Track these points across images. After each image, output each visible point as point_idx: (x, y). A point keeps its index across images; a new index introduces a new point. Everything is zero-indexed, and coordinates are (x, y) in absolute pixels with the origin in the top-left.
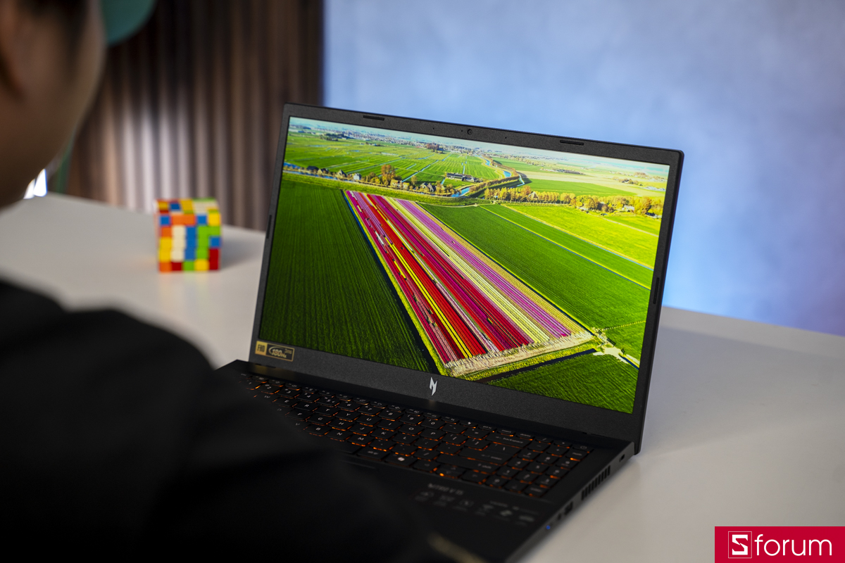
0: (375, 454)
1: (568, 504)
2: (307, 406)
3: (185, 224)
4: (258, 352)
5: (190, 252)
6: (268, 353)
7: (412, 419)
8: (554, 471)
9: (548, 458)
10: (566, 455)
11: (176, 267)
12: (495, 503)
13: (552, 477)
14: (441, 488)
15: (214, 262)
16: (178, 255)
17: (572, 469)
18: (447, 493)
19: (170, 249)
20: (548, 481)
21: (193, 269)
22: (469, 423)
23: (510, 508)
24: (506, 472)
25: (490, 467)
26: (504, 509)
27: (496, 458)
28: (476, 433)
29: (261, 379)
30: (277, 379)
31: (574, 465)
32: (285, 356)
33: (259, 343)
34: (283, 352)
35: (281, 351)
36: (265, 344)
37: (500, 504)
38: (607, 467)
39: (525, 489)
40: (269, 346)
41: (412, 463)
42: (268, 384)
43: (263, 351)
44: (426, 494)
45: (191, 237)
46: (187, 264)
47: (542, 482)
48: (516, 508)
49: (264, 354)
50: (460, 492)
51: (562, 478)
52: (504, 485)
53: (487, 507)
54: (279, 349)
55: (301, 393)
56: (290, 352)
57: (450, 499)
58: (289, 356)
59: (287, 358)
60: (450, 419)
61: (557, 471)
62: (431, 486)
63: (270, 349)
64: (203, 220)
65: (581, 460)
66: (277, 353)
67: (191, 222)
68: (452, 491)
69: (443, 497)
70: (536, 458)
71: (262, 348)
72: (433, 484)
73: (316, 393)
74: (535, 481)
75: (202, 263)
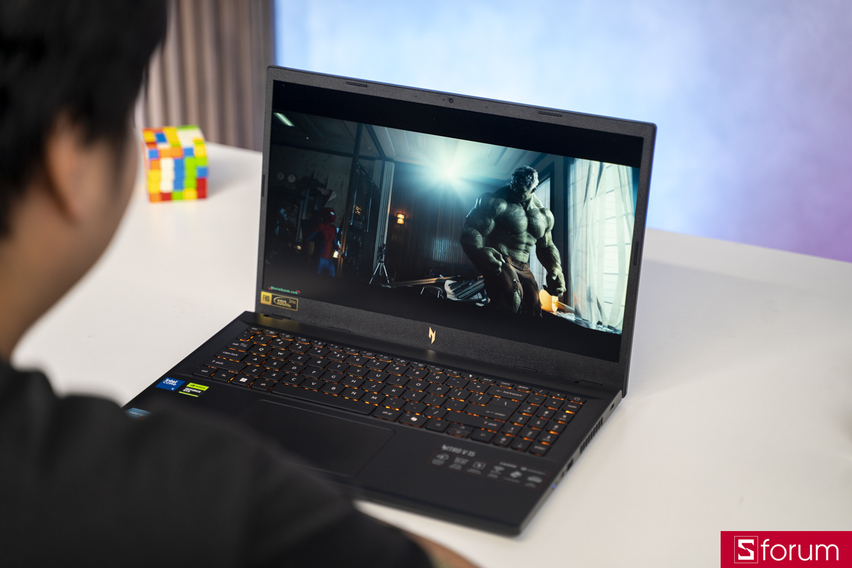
0: (390, 414)
1: (569, 462)
2: (319, 362)
3: (173, 157)
4: (263, 301)
5: (179, 183)
6: (273, 302)
7: (418, 373)
8: (554, 427)
9: (547, 412)
10: (562, 407)
11: (166, 197)
12: (505, 464)
13: (552, 432)
14: (455, 450)
15: (202, 190)
16: (167, 186)
17: (569, 423)
18: (460, 455)
19: (159, 180)
20: (549, 437)
21: (181, 198)
22: (471, 376)
23: (518, 469)
24: (510, 429)
25: (495, 425)
26: (514, 470)
27: (500, 414)
28: (479, 387)
29: (271, 332)
30: (287, 333)
31: (571, 418)
32: (290, 306)
33: (263, 294)
34: (288, 302)
35: (285, 301)
36: (270, 295)
37: (509, 465)
38: (600, 419)
39: (529, 447)
40: (273, 297)
41: (424, 423)
42: (280, 338)
43: (268, 301)
44: (442, 457)
45: (179, 169)
46: (176, 194)
47: (544, 439)
48: (524, 469)
49: (269, 303)
50: (472, 454)
51: (561, 433)
52: (510, 443)
53: (498, 469)
54: (283, 300)
55: (311, 347)
56: (294, 303)
57: (464, 462)
58: (293, 306)
59: (292, 308)
60: (452, 372)
61: (556, 427)
62: (444, 447)
63: (275, 299)
64: (189, 152)
65: (576, 413)
66: (282, 303)
67: (179, 154)
68: (464, 452)
69: (457, 460)
70: (536, 413)
71: (267, 298)
72: (447, 445)
73: (324, 346)
74: (537, 439)
75: (190, 191)
